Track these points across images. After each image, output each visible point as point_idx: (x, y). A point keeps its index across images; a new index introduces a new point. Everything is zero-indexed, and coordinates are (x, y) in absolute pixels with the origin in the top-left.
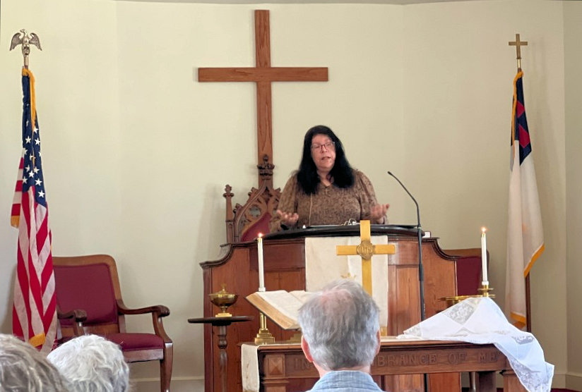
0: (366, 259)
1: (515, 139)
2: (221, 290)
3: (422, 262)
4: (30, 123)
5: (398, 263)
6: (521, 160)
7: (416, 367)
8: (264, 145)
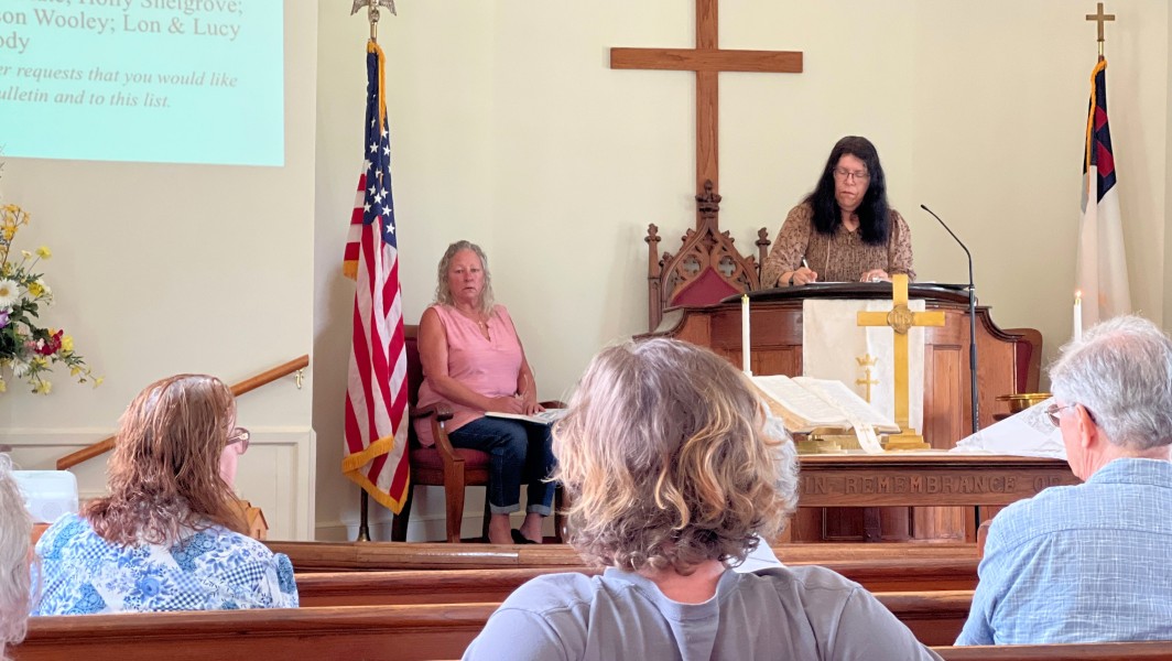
1: (1092, 164)
4: (377, 123)
5: (936, 342)
6: (1100, 196)
7: (984, 496)
8: (706, 166)
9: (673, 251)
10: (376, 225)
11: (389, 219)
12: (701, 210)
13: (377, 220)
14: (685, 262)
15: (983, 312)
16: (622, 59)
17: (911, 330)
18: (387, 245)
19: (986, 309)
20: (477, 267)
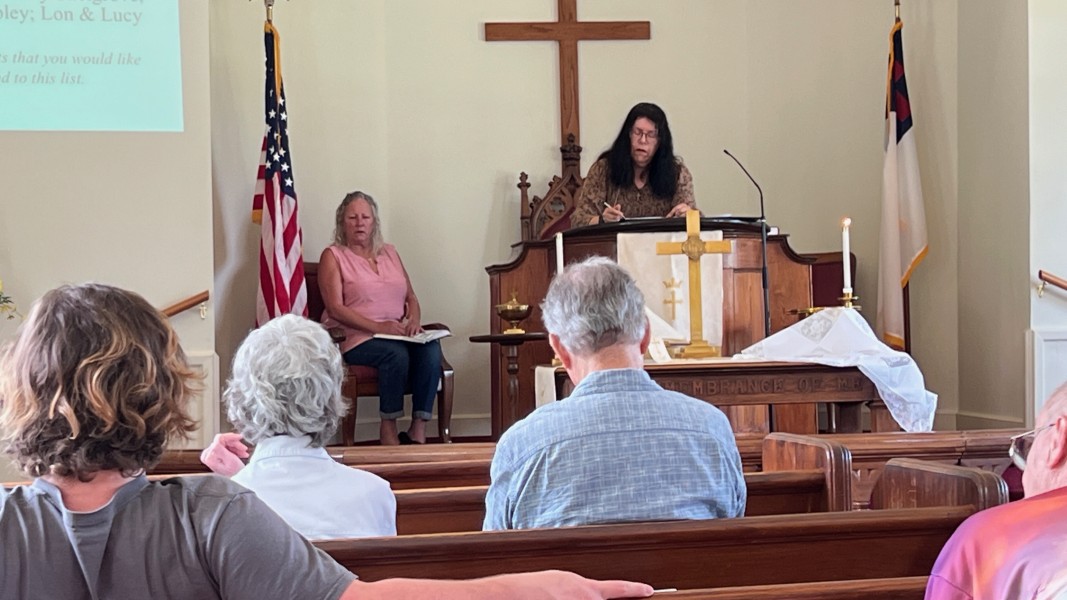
0: (694, 259)
1: (892, 110)
2: (512, 299)
3: (766, 265)
4: (274, 93)
5: (736, 267)
6: (899, 138)
7: (756, 396)
8: (569, 122)
9: (541, 196)
10: (276, 179)
11: (289, 174)
12: (564, 159)
13: (276, 174)
14: (552, 203)
15: (781, 240)
16: (495, 32)
17: (704, 258)
18: (286, 196)
19: (785, 236)
20: (367, 214)
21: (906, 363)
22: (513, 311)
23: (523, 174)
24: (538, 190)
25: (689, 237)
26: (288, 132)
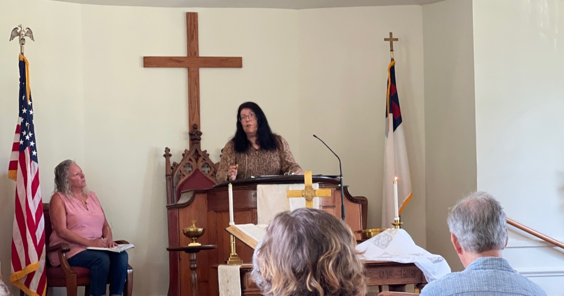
1: (390, 112)
2: (192, 225)
4: (26, 98)
5: (323, 205)
6: (395, 128)
8: (194, 116)
10: (27, 151)
12: (192, 140)
13: (27, 148)
14: (184, 166)
15: (345, 189)
16: (149, 62)
18: (33, 161)
19: (347, 187)
21: (441, 261)
22: (194, 232)
23: (166, 148)
24: (176, 158)
25: (306, 187)
26: (34, 122)
